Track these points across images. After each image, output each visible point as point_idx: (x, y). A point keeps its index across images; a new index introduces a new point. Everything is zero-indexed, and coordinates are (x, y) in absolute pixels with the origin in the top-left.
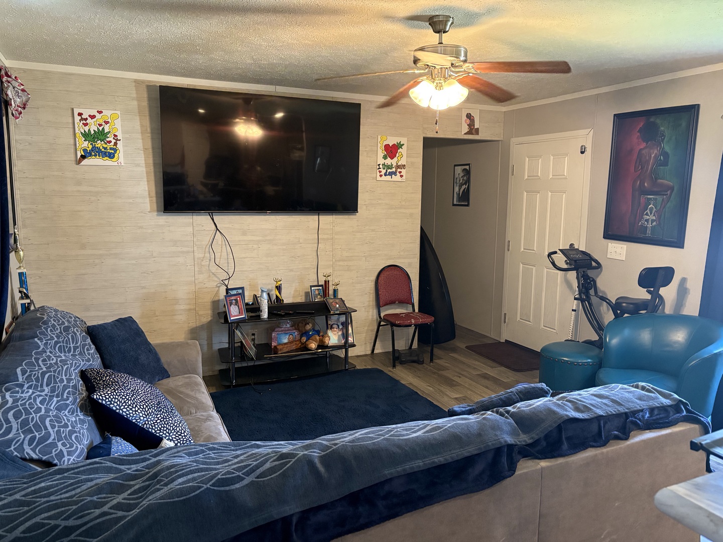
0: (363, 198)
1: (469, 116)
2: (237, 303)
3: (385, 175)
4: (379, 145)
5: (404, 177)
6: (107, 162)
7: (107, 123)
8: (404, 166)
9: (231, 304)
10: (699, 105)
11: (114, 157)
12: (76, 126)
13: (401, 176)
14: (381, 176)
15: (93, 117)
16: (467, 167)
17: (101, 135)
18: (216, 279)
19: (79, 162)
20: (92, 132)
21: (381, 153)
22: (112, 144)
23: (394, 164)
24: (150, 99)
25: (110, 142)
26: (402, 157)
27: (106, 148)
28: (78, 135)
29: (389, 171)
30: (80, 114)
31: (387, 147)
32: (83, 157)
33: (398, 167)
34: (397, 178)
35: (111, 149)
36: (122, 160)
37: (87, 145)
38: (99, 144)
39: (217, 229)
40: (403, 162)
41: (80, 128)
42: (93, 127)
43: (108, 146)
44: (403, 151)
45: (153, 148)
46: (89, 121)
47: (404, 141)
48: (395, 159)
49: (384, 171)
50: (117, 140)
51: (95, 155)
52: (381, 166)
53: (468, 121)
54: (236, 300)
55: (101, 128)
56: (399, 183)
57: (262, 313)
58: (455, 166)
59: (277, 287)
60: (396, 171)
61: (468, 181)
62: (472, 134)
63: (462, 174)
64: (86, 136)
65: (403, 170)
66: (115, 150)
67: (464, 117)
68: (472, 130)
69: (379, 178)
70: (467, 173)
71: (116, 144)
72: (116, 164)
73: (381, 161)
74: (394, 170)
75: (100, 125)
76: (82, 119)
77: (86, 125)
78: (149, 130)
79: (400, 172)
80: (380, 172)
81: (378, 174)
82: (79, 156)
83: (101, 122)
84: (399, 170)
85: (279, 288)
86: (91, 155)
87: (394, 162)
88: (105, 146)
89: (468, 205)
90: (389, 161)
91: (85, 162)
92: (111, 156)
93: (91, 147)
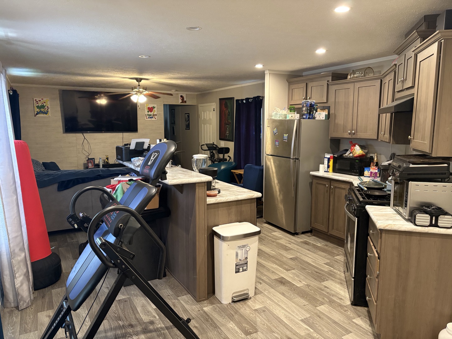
0: (139, 126)
1: (181, 96)
2: (91, 163)
3: (149, 118)
4: (146, 107)
5: (156, 119)
6: (45, 115)
7: (45, 102)
8: (156, 115)
9: (89, 163)
10: (234, 98)
11: (47, 114)
12: (34, 104)
13: (155, 118)
14: (147, 118)
15: (40, 101)
16: (188, 114)
17: (43, 107)
18: (85, 156)
19: (35, 116)
20: (40, 106)
21: (146, 110)
22: (47, 109)
23: (152, 114)
24: (59, 94)
25: (46, 109)
26: (155, 111)
27: (44, 111)
28: (35, 107)
29: (150, 116)
30: (36, 100)
31: (149, 108)
32: (37, 114)
33: (154, 115)
34: (154, 119)
35: (46, 111)
36: (50, 115)
37: (38, 110)
38: (42, 110)
39: (85, 138)
40: (155, 113)
41: (36, 105)
42: (40, 104)
43: (45, 110)
44: (155, 109)
45: (61, 110)
46: (39, 102)
47: (155, 106)
48: (152, 112)
49: (148, 117)
50: (48, 108)
51: (41, 113)
52: (147, 115)
53: (181, 98)
54: (91, 162)
55: (43, 104)
56: (154, 121)
57: (100, 166)
58: (185, 114)
59: (106, 158)
60: (153, 117)
61: (189, 120)
62: (183, 103)
63: (187, 117)
64: (38, 107)
65: (156, 116)
66: (48, 112)
67: (180, 97)
68: (183, 101)
69: (146, 119)
70: (189, 116)
71: (48, 109)
72: (48, 116)
73: (147, 113)
74: (152, 116)
75: (42, 103)
76: (36, 102)
77: (37, 103)
78: (59, 104)
79: (155, 117)
80: (146, 117)
81: (146, 118)
82: (35, 114)
83: (43, 102)
84: (154, 116)
85: (107, 159)
86: (39, 113)
87: (152, 113)
88: (44, 110)
89: (189, 129)
90: (150, 113)
91: (37, 116)
92: (46, 113)
93: (39, 111)
